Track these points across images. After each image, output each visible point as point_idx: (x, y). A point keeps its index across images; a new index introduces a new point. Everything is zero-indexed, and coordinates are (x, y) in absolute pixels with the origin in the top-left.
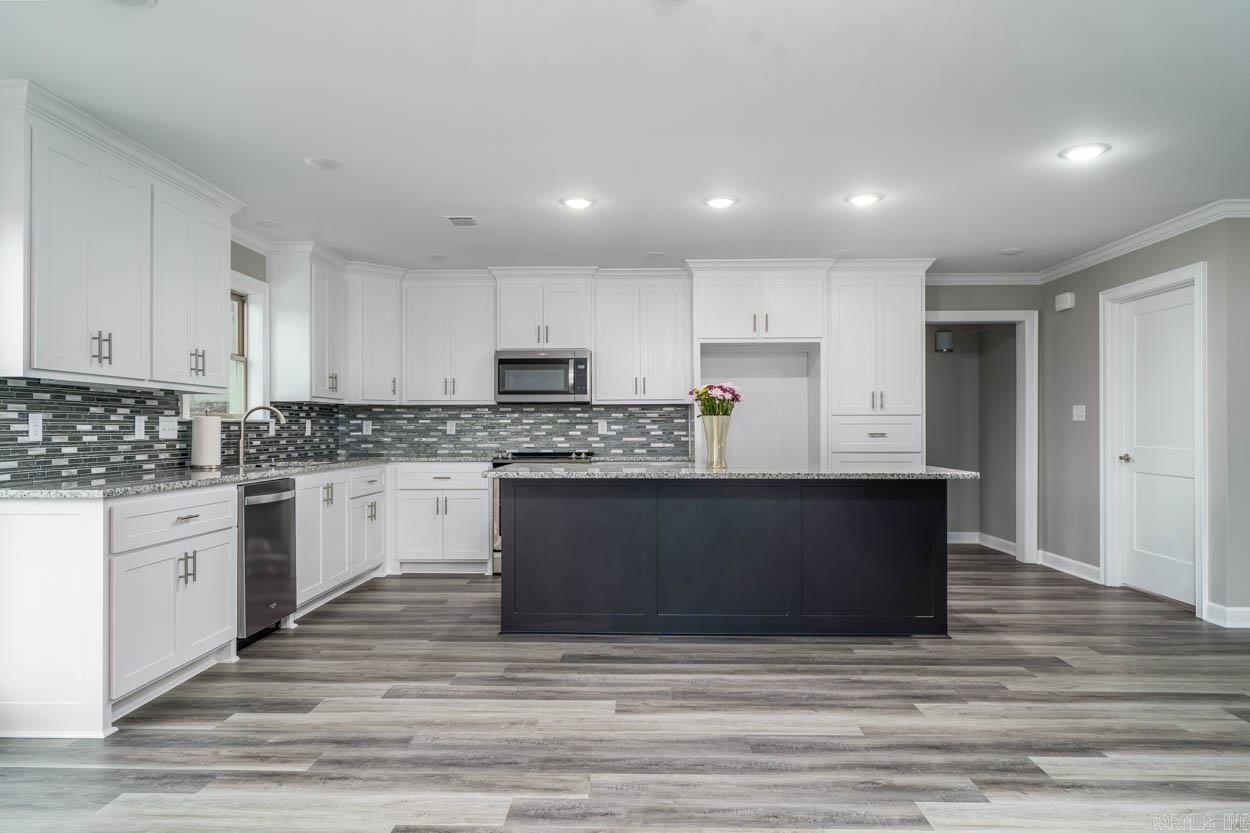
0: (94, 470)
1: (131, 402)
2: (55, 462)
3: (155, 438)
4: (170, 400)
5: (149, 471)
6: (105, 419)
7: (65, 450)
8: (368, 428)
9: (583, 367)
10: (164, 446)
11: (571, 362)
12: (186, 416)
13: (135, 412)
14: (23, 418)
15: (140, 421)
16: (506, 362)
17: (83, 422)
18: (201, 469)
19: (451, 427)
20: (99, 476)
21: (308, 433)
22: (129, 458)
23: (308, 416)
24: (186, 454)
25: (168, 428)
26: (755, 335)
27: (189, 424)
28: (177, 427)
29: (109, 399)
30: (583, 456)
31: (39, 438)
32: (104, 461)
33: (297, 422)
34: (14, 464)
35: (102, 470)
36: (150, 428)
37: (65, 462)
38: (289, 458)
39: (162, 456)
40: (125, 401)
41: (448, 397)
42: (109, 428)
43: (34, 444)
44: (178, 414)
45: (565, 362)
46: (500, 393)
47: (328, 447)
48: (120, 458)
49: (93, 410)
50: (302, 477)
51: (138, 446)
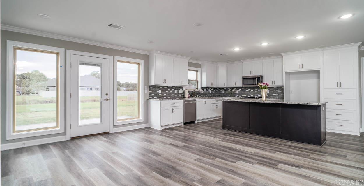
0: (169, 97)
1: (175, 88)
2: (163, 96)
3: (178, 93)
4: (181, 88)
5: (177, 98)
6: (170, 90)
7: (164, 94)
8: (223, 92)
9: (259, 79)
10: (180, 94)
11: (257, 78)
12: (184, 90)
13: (175, 89)
14: (158, 90)
15: (176, 91)
16: (244, 79)
17: (167, 91)
18: (186, 98)
19: (237, 92)
20: (169, 98)
21: (211, 92)
22: (174, 96)
23: (211, 90)
24: (184, 96)
25: (181, 92)
26: (299, 69)
27: (184, 91)
28: (182, 92)
29: (171, 88)
30: (258, 98)
31: (161, 93)
32: (170, 96)
33: (208, 91)
34: (157, 96)
35: (170, 97)
36: (178, 92)
37: (164, 96)
38: (206, 97)
39: (180, 96)
40: (173, 88)
41: (235, 86)
42: (171, 92)
43: (160, 94)
44: (183, 90)
45: (256, 78)
46: (243, 85)
47: (216, 95)
48: (173, 96)
49: (168, 89)
50: (198, 100)
51: (176, 94)
